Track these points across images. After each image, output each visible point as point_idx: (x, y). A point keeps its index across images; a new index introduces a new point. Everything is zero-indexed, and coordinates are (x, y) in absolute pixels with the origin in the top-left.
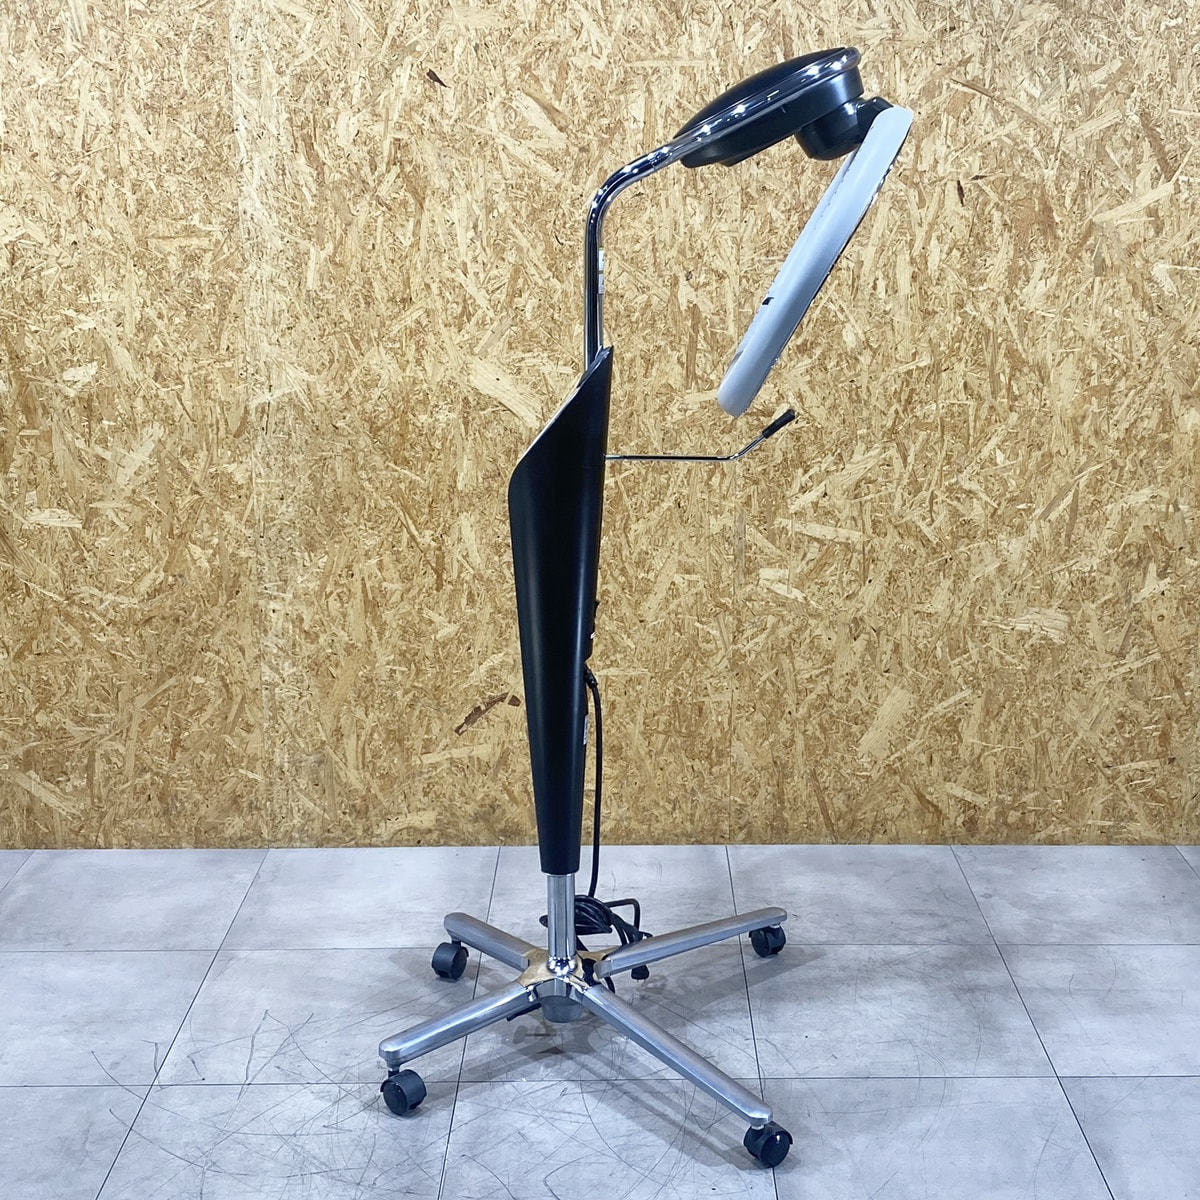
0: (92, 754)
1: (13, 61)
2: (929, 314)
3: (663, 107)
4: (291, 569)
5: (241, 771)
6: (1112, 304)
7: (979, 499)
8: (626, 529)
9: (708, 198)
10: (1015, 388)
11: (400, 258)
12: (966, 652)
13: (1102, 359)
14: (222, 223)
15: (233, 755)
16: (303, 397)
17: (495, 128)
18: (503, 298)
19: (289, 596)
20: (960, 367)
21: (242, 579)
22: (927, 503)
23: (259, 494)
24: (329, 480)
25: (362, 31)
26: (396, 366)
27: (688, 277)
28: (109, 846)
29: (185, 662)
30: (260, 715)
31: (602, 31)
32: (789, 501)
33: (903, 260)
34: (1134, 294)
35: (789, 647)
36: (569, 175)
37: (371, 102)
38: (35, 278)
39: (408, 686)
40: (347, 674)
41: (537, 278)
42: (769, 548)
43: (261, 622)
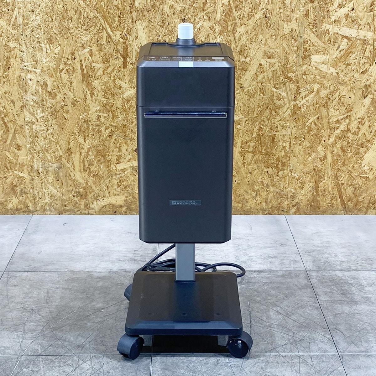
4: (39, 55)
5: (15, 172)
8: (234, 31)
15: (10, 163)
19: (39, 71)
21: (11, 60)
23: (19, 9)
30: (25, 140)
32: (331, 13)
35: (326, 103)
39: (108, 125)
40: (73, 117)
42: (319, 43)
43: (23, 86)
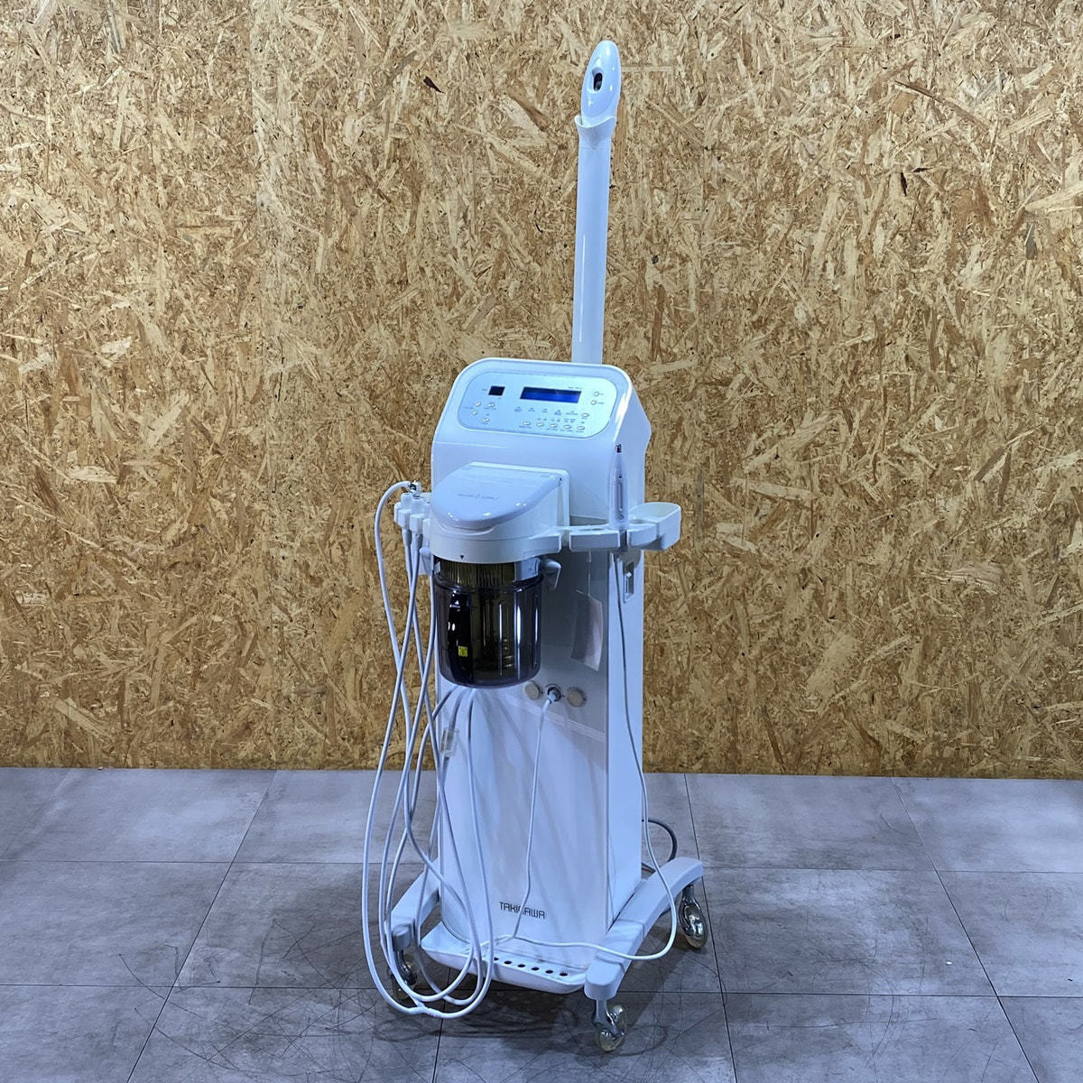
0: (122, 683)
1: (61, 70)
2: (874, 293)
3: (634, 108)
4: (299, 521)
5: (253, 700)
6: (1043, 284)
7: (918, 461)
9: (673, 189)
10: (952, 361)
11: (398, 244)
12: (906, 600)
13: (1033, 335)
14: (242, 214)
15: (246, 685)
16: (311, 368)
17: (483, 129)
18: (488, 279)
19: (297, 544)
20: (902, 342)
21: (256, 529)
22: (871, 465)
23: (272, 454)
24: (333, 442)
25: (367, 43)
26: (394, 341)
27: (655, 260)
28: (136, 766)
29: (205, 603)
30: (270, 650)
31: (580, 42)
32: (744, 462)
33: (850, 244)
34: (1063, 275)
35: (743, 595)
36: (549, 170)
37: (373, 106)
38: (78, 262)
40: (347, 615)
41: (519, 261)
42: (726, 504)
43: (272, 567)
